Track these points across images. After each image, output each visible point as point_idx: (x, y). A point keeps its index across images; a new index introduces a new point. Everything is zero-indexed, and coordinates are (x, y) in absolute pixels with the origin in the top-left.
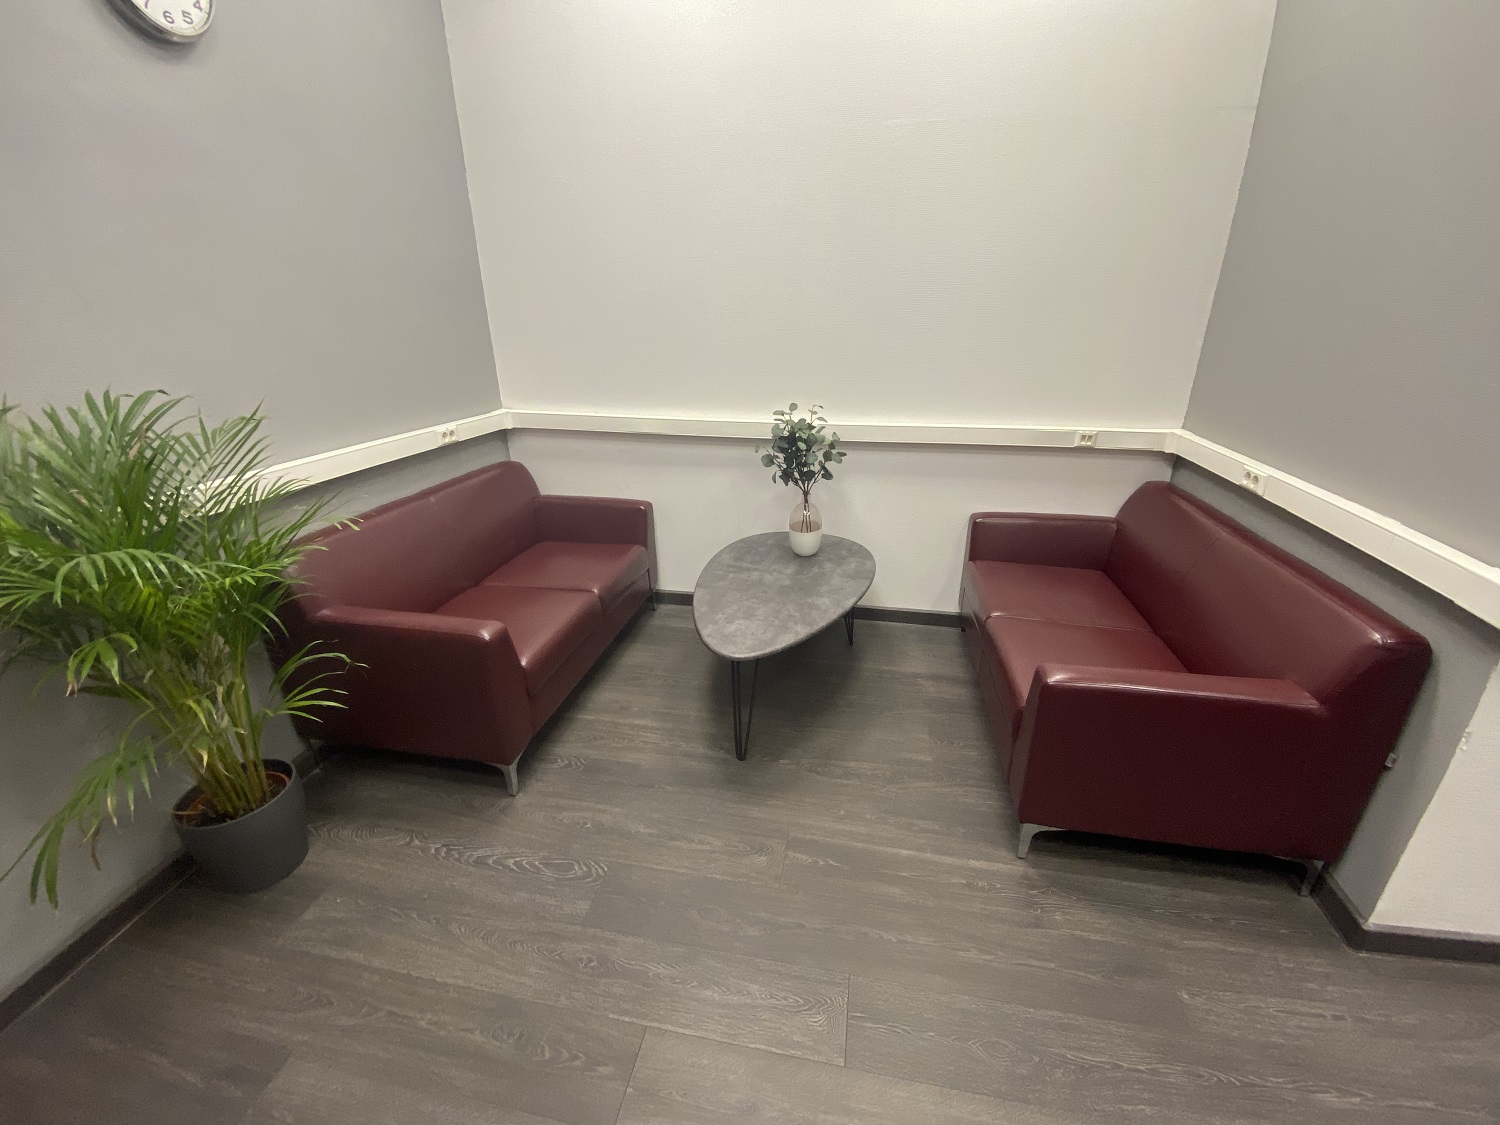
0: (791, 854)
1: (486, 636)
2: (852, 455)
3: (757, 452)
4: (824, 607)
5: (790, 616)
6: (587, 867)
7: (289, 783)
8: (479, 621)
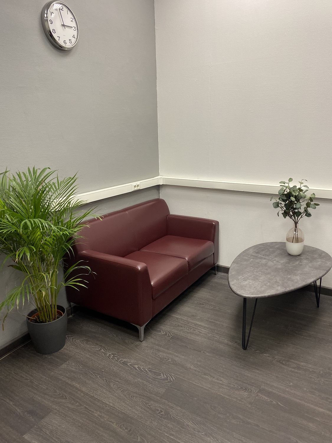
0: (259, 394)
1: (139, 269)
2: (322, 206)
3: (271, 201)
4: (296, 281)
5: (276, 282)
6: (167, 376)
7: (63, 315)
8: (137, 262)
